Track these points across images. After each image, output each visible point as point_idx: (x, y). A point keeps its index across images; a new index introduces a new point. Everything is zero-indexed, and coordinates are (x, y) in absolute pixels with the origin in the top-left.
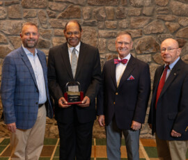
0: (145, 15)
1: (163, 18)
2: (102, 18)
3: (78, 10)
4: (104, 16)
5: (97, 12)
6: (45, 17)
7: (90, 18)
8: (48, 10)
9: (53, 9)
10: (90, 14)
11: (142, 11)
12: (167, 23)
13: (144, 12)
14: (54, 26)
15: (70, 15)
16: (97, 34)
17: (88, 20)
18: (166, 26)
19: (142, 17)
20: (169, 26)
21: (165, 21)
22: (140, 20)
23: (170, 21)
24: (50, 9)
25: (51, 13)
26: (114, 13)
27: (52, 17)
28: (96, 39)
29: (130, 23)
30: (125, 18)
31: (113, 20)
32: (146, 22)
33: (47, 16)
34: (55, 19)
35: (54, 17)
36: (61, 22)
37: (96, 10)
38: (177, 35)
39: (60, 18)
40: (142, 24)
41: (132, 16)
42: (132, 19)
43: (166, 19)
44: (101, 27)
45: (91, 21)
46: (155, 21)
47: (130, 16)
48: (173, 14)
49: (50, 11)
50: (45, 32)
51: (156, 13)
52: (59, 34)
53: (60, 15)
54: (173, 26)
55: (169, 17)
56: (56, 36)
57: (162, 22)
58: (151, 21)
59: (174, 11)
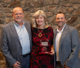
0: (55, 4)
1: (64, 5)
2: (32, 6)
3: (19, 2)
4: (33, 5)
5: (29, 3)
6: (1, 7)
7: (26, 7)
8: (2, 3)
9: (5, 2)
10: (25, 4)
11: (53, 2)
12: (67, 8)
13: (54, 3)
14: (6, 11)
15: (14, 6)
16: (29, 15)
17: (24, 7)
18: (66, 9)
19: (53, 5)
20: (68, 9)
21: (66, 7)
22: (52, 7)
23: (68, 7)
24: (3, 2)
25: (4, 5)
26: (39, 3)
27: (4, 7)
28: (29, 18)
29: (47, 9)
30: (45, 6)
31: (38, 7)
32: (56, 7)
33: (2, 6)
34: (6, 8)
35: (6, 7)
36: (9, 9)
37: (28, 2)
38: (72, 14)
39: (9, 7)
40: (54, 9)
41: (48, 5)
42: (48, 6)
43: (66, 6)
44: (32, 11)
45: (26, 8)
46: (60, 7)
47: (47, 5)
48: (70, 3)
49: (3, 3)
50: (1, 15)
51: (61, 3)
52: (9, 16)
53: (9, 5)
54: (70, 9)
55: (68, 5)
56: (8, 17)
57: (64, 7)
58: (58, 7)
59: (70, 1)
